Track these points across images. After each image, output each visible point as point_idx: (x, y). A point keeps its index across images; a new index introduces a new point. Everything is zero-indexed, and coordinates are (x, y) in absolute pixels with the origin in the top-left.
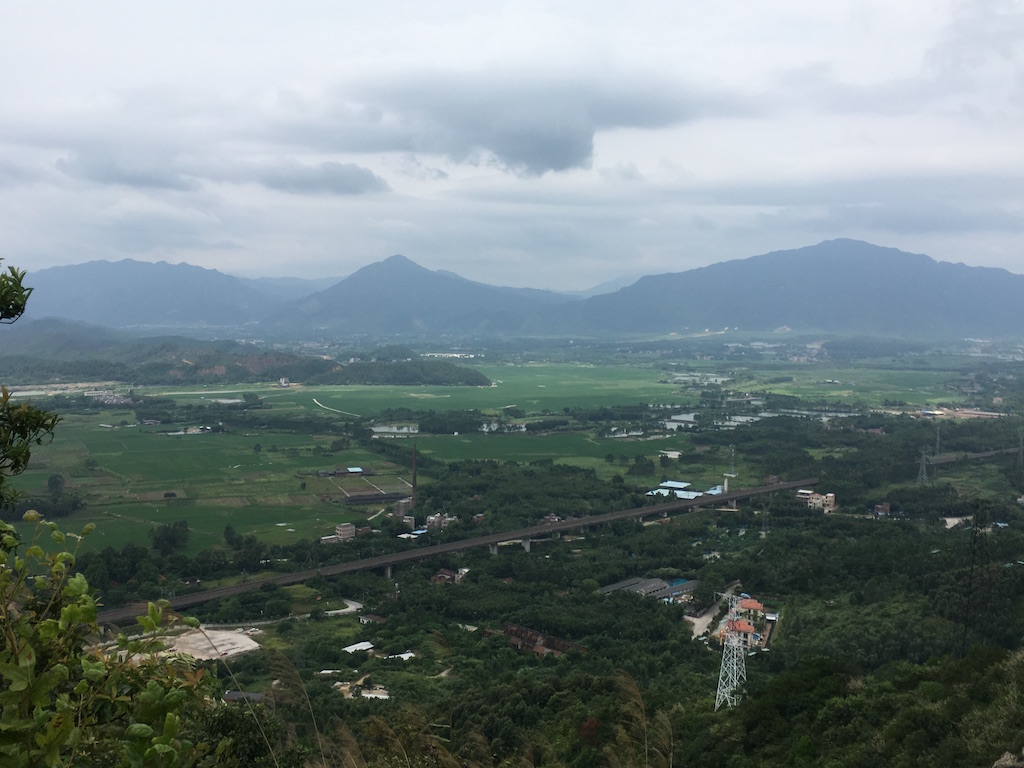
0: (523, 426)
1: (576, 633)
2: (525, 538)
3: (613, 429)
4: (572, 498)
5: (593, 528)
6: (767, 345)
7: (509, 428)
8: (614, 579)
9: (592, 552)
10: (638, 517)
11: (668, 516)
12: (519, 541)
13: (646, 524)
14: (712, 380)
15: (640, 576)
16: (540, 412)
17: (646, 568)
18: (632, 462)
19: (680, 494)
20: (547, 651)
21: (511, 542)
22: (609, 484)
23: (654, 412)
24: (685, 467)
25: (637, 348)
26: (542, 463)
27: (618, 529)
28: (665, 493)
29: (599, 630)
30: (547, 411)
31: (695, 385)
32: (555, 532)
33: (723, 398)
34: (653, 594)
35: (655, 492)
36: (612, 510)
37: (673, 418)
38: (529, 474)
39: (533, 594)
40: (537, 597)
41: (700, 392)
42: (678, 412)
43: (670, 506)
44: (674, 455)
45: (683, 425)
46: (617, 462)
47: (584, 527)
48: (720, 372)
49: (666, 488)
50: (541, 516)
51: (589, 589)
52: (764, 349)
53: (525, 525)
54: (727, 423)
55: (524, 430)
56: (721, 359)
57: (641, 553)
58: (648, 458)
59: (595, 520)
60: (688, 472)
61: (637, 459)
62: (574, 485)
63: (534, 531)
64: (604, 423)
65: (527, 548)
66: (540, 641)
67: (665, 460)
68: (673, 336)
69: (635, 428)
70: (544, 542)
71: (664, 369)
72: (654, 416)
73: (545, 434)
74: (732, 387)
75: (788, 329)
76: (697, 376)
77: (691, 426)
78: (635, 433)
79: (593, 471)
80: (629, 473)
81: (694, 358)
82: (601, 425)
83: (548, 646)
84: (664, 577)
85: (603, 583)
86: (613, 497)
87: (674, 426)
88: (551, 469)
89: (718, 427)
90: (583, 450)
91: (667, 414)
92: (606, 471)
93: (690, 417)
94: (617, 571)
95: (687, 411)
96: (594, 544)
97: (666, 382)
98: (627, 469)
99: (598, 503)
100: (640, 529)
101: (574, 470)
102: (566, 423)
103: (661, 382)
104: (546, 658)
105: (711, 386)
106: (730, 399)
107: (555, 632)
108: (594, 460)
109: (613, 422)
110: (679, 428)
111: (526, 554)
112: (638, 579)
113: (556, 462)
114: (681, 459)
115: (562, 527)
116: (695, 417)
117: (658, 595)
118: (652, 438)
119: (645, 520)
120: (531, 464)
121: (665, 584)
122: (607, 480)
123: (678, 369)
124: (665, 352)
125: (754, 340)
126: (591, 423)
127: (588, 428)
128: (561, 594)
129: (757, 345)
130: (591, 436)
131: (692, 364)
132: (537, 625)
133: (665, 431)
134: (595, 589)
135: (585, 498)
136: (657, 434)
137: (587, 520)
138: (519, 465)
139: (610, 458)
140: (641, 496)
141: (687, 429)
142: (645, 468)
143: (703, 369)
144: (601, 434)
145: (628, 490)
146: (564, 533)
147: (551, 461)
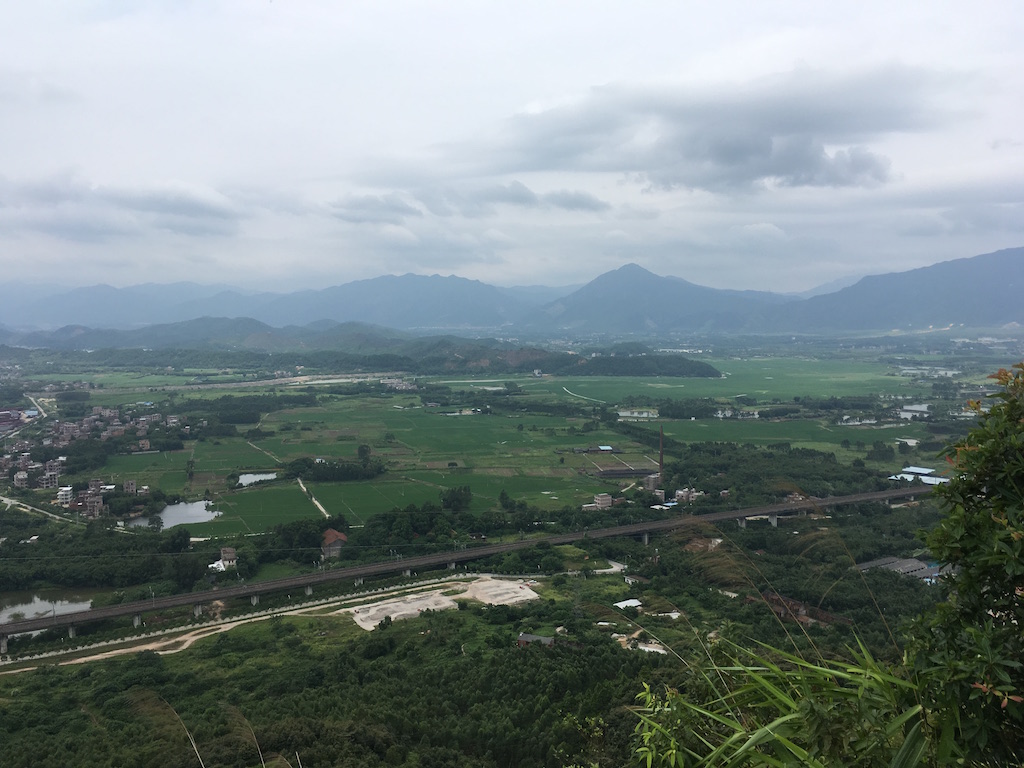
0: (756, 413)
1: (837, 606)
2: (772, 514)
3: (845, 418)
4: (813, 479)
5: (839, 508)
6: (996, 341)
7: (743, 415)
8: (868, 557)
9: (842, 531)
10: (883, 500)
11: (915, 500)
12: (764, 517)
13: (893, 506)
14: (942, 373)
15: (895, 556)
16: (770, 401)
17: (901, 549)
18: (870, 448)
19: (925, 479)
20: (811, 621)
21: (758, 518)
22: (850, 467)
23: (884, 402)
24: (925, 454)
25: (860, 344)
26: (779, 446)
27: (865, 510)
28: (910, 478)
29: (861, 605)
30: (778, 400)
31: (924, 377)
32: (801, 510)
33: (956, 389)
34: (914, 573)
35: (899, 477)
36: (856, 491)
37: (906, 408)
38: (766, 455)
39: (788, 566)
40: (793, 570)
41: (931, 384)
42: (910, 403)
43: (916, 491)
44: (912, 443)
45: (918, 415)
46: (853, 447)
47: (830, 507)
48: (949, 365)
49: (912, 473)
50: (784, 494)
51: (844, 565)
52: (993, 344)
53: (772, 502)
54: (963, 414)
55: (757, 416)
56: (949, 353)
57: (893, 534)
58: (887, 444)
59: (841, 501)
60: (930, 459)
61: (875, 445)
62: (814, 467)
63: (780, 508)
64: (836, 411)
65: (774, 523)
66: (803, 611)
67: (904, 447)
68: (895, 332)
69: (869, 417)
70: (789, 518)
71: (890, 362)
72: (885, 406)
73: (778, 421)
74: (964, 380)
75: (1018, 325)
76: (926, 370)
77: (926, 416)
78: (868, 422)
79: (833, 454)
80: (867, 459)
81: (920, 353)
82: (833, 413)
83: (812, 617)
84: (920, 558)
85: (858, 561)
86: (856, 479)
87: (909, 416)
88: (791, 452)
89: (954, 417)
90: (816, 436)
91: (899, 405)
92: (845, 457)
93: (924, 407)
94: (871, 550)
95: (918, 400)
96: (842, 523)
97: (893, 375)
98: (866, 455)
99: (841, 486)
100: (888, 511)
101: (812, 453)
102: (797, 411)
103: (889, 374)
104: (812, 628)
105: (941, 378)
106: (963, 391)
107: (812, 601)
108: (829, 445)
109: (845, 411)
110: (914, 417)
111: (775, 529)
112: (894, 559)
113: (793, 446)
114: (921, 447)
115: (808, 506)
116: (929, 408)
117: (918, 574)
118: (886, 426)
119: (891, 502)
120: (769, 447)
121: (922, 564)
122: (847, 464)
123: (905, 363)
124: (889, 347)
125: (982, 335)
126: (823, 412)
127: (820, 416)
128: (816, 568)
129: (985, 340)
130: (823, 424)
131: (918, 358)
132: (795, 595)
133: (899, 420)
134: (852, 565)
135: (826, 480)
136: (890, 423)
137: (831, 500)
138: (756, 448)
139: (846, 444)
140: (884, 480)
141: (922, 419)
142: (885, 455)
143: (932, 363)
144: (834, 422)
145: (870, 473)
146: (810, 511)
147: (788, 445)
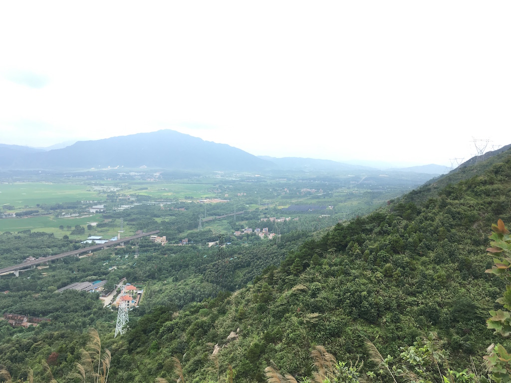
0: (14, 214)
1: (45, 313)
2: (16, 270)
3: (63, 214)
4: (41, 248)
5: (53, 261)
6: (136, 174)
7: (6, 216)
8: (65, 285)
9: (53, 273)
10: (76, 254)
11: (92, 252)
12: (12, 272)
13: (81, 257)
14: (112, 189)
15: (78, 282)
16: (23, 207)
17: (81, 278)
18: (73, 228)
19: (97, 242)
20: (29, 324)
21: (8, 273)
22: (61, 240)
23: (84, 205)
24: (100, 229)
25: (75, 175)
26: (25, 232)
27: (66, 261)
28: (90, 242)
29: (57, 310)
30: (27, 206)
31: (104, 192)
32: (32, 265)
33: (117, 197)
34: (84, 289)
35: (85, 242)
36: (63, 252)
37: (94, 207)
38: (16, 238)
39: (21, 297)
40: (23, 299)
41: (106, 195)
42: (96, 204)
43: (93, 248)
44: (94, 224)
45: (98, 210)
46: (65, 229)
47: (49, 261)
48: (116, 185)
49: (91, 240)
50: (24, 258)
51: (52, 291)
52: (135, 176)
53: (16, 263)
54: (119, 209)
55: (14, 216)
56: (116, 180)
57: (79, 270)
58: (81, 226)
59: (54, 257)
60: (101, 231)
61: (76, 227)
62: (43, 241)
63: (21, 266)
64: (58, 211)
65: (17, 274)
66: (25, 320)
67: (90, 227)
68: (93, 169)
69: (74, 213)
70: (26, 271)
71: (89, 185)
72: (84, 207)
73: (26, 218)
74: (121, 192)
75: (146, 167)
76: (105, 188)
77: (102, 210)
78: (74, 215)
79: (52, 234)
80: (71, 234)
81: (103, 180)
82: (57, 212)
83: (30, 322)
84: (90, 281)
85: (59, 288)
86: (64, 246)
87: (94, 211)
88: (30, 235)
89: (115, 210)
90: (46, 224)
91: (90, 206)
92: (59, 234)
93: (102, 206)
94: (66, 281)
95: (100, 203)
96: (54, 269)
97: (89, 191)
98: (71, 232)
99: (56, 250)
100: (78, 260)
101: (43, 234)
102: (38, 212)
103: (87, 190)
104: (29, 328)
105: (111, 192)
106: (120, 198)
107: (33, 314)
108: (53, 228)
109: (63, 210)
110: (97, 212)
111: (17, 278)
112: (77, 283)
113: (32, 231)
114: (98, 226)
115: (36, 263)
116: (104, 206)
117: (87, 289)
118: (83, 217)
119: (80, 255)
120: (19, 233)
121: (90, 284)
122: (60, 238)
123: (96, 184)
124: (89, 177)
125: (131, 172)
126: (52, 211)
127: (50, 213)
128: (37, 295)
129: (132, 174)
130: (51, 217)
131: (102, 182)
132: (23, 312)
133: (90, 213)
134: (55, 291)
135: (49, 248)
136: (86, 215)
137: (50, 258)
138: (11, 234)
139: (62, 227)
140: (78, 244)
141: (100, 212)
142: (79, 231)
143: (107, 185)
144: (57, 216)
145: (71, 242)
146: (38, 265)
147: (29, 231)
